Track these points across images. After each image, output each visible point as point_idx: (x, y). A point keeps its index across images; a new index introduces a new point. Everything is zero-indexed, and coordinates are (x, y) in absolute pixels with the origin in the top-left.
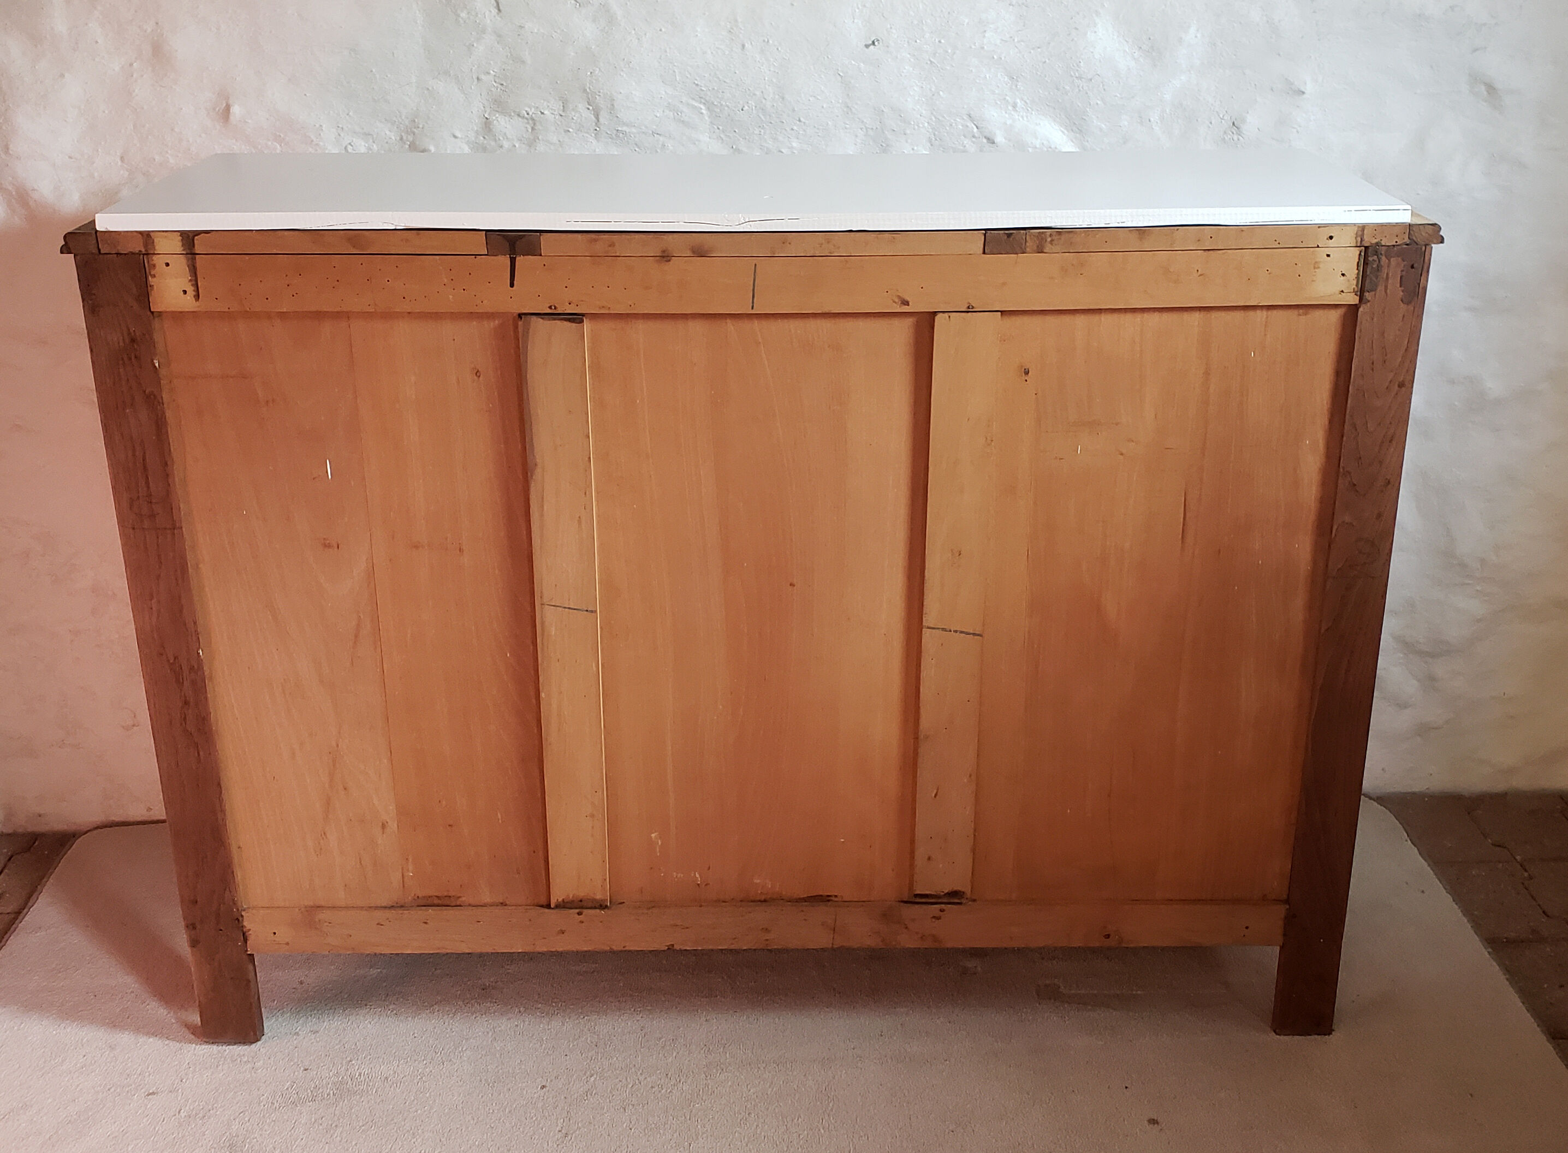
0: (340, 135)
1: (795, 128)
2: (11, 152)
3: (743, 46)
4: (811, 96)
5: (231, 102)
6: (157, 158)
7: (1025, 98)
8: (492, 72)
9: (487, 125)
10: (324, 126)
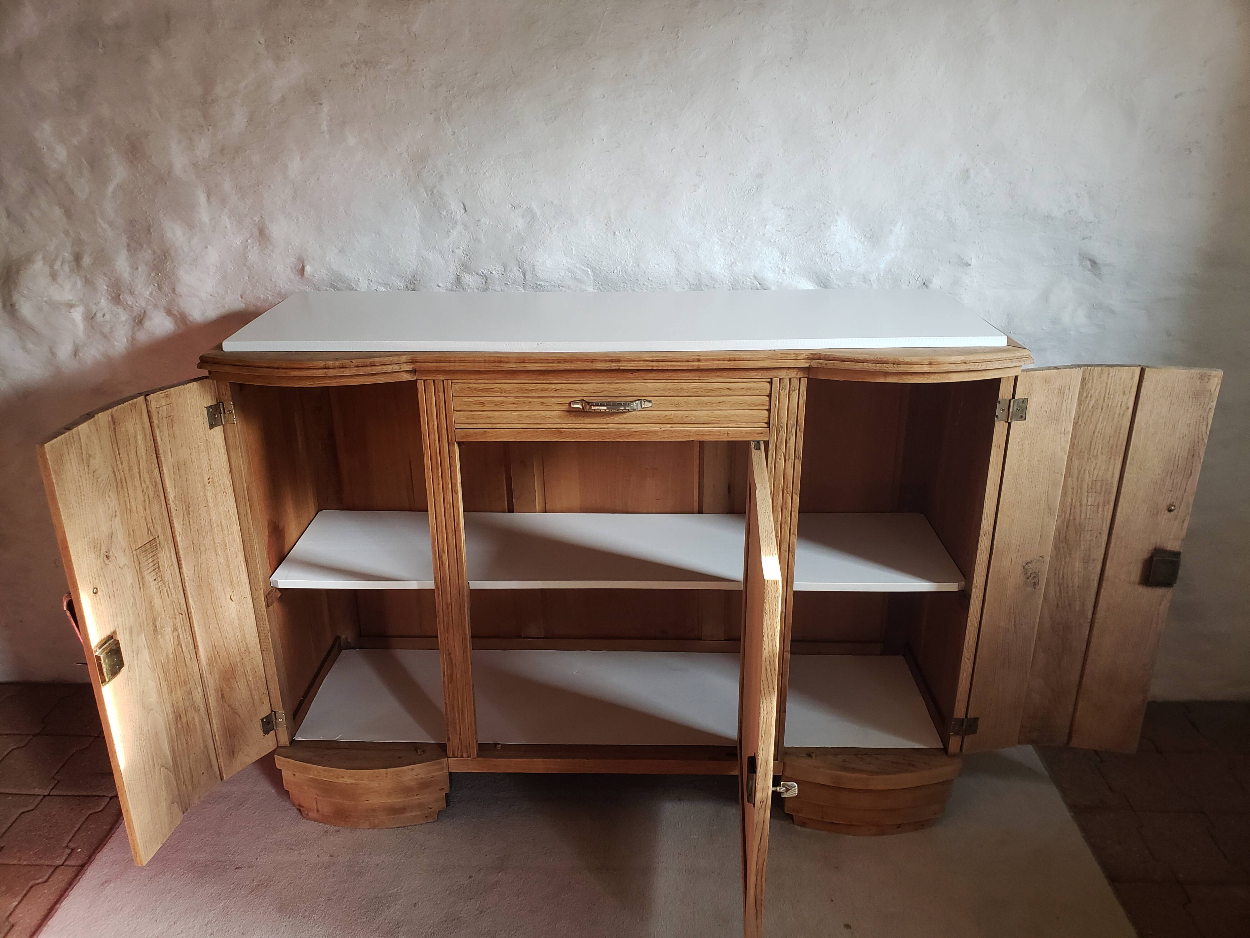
0: (370, 284)
1: (646, 283)
2: (177, 293)
3: (614, 233)
4: (656, 264)
5: (305, 264)
6: (262, 296)
7: (791, 266)
8: (461, 248)
9: (458, 279)
10: (360, 279)
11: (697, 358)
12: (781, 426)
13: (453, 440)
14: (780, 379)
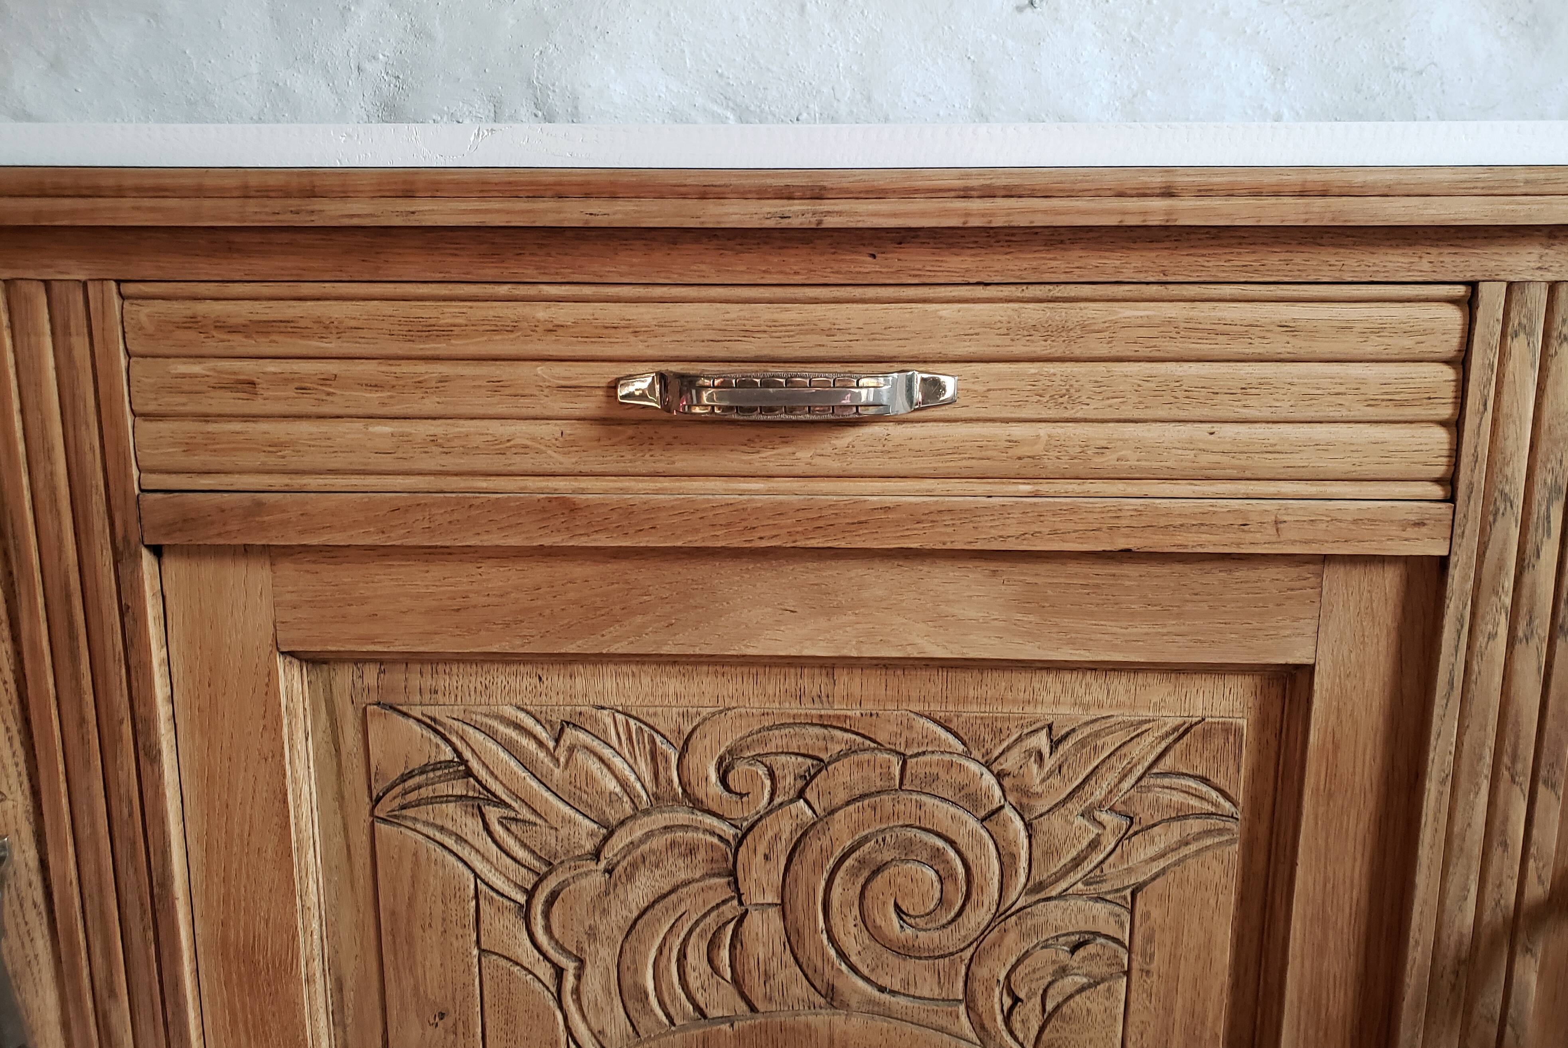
11: (1158, 180)
12: (1502, 492)
13: (134, 538)
14: (1510, 285)
